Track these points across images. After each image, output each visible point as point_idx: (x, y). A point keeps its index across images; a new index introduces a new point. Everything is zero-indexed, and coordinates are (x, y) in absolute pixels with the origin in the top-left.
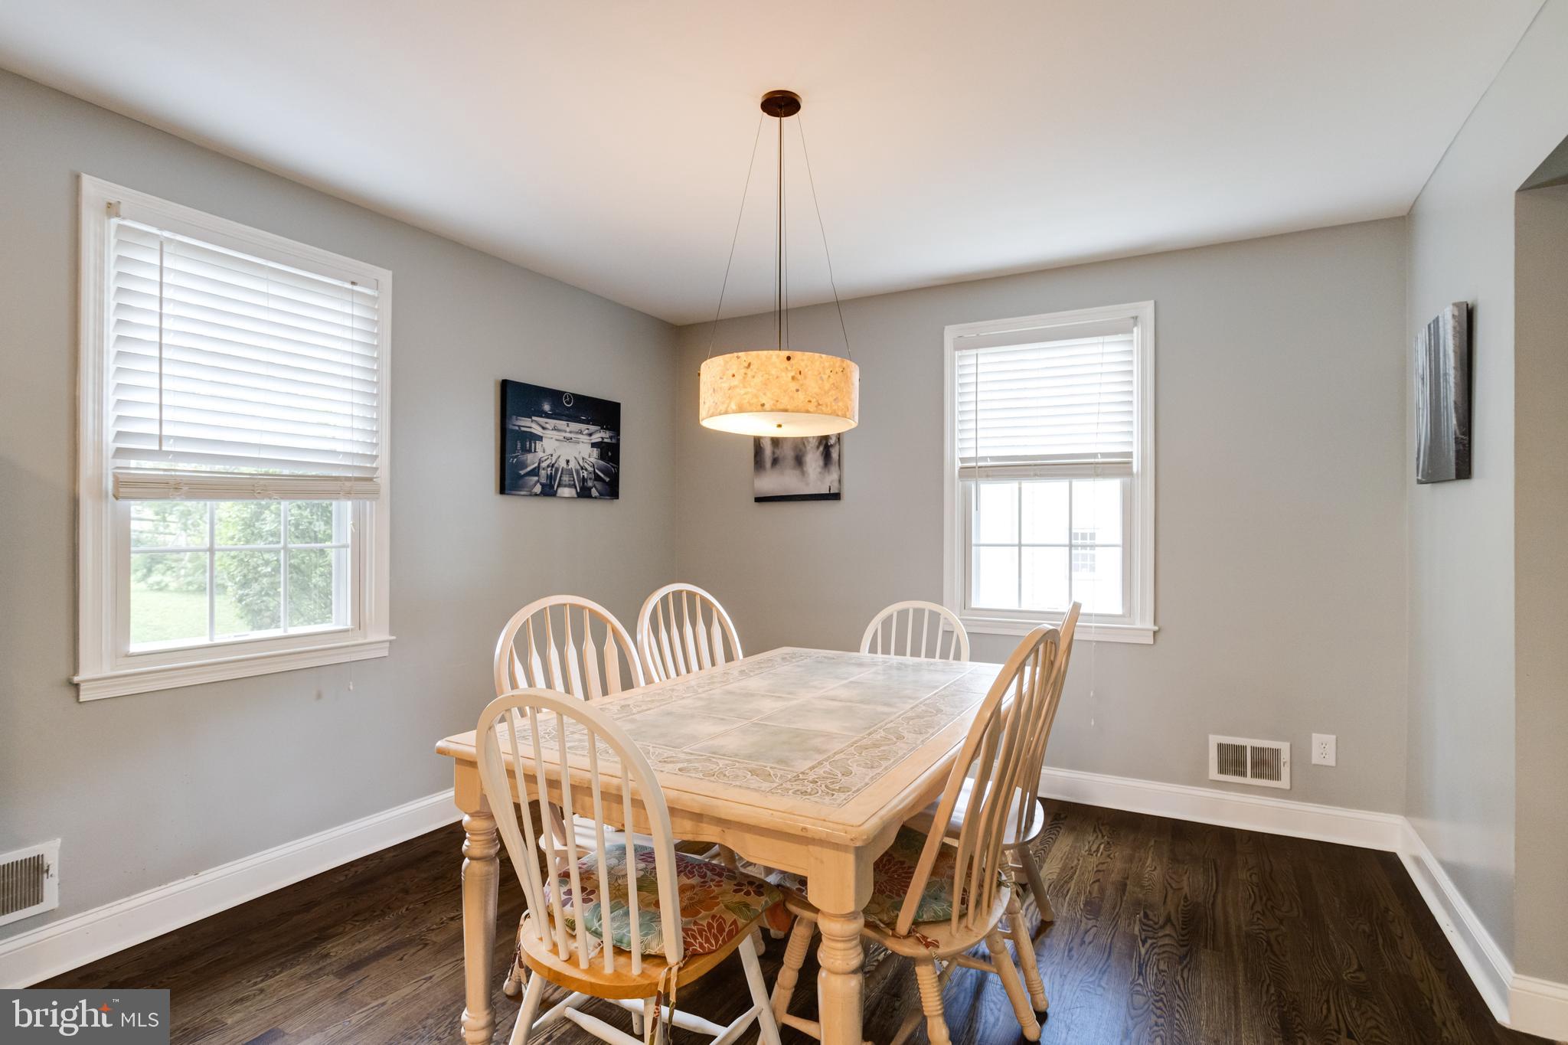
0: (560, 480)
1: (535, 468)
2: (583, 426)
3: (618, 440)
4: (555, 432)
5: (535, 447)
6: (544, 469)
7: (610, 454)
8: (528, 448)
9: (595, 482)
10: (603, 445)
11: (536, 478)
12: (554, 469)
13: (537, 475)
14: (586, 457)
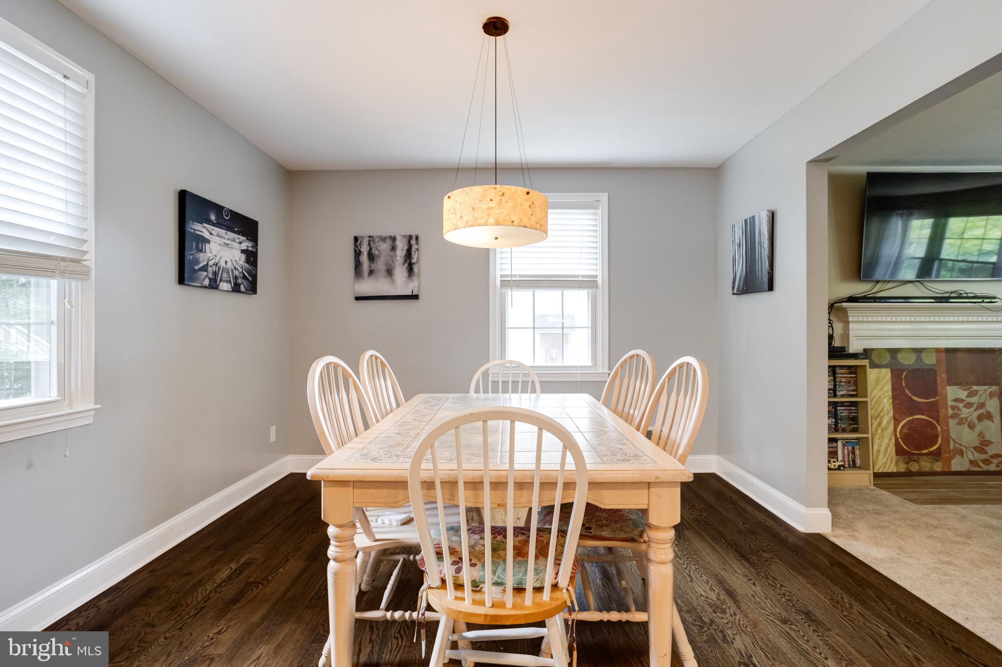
0: (221, 276)
1: (204, 266)
2: (236, 236)
3: (257, 249)
4: (218, 238)
5: (205, 248)
6: (211, 266)
7: (252, 259)
8: (200, 248)
9: (243, 280)
10: (248, 252)
11: (205, 273)
12: (217, 267)
13: (206, 271)
14: (238, 260)
